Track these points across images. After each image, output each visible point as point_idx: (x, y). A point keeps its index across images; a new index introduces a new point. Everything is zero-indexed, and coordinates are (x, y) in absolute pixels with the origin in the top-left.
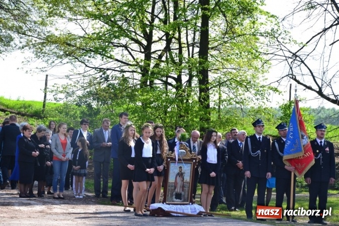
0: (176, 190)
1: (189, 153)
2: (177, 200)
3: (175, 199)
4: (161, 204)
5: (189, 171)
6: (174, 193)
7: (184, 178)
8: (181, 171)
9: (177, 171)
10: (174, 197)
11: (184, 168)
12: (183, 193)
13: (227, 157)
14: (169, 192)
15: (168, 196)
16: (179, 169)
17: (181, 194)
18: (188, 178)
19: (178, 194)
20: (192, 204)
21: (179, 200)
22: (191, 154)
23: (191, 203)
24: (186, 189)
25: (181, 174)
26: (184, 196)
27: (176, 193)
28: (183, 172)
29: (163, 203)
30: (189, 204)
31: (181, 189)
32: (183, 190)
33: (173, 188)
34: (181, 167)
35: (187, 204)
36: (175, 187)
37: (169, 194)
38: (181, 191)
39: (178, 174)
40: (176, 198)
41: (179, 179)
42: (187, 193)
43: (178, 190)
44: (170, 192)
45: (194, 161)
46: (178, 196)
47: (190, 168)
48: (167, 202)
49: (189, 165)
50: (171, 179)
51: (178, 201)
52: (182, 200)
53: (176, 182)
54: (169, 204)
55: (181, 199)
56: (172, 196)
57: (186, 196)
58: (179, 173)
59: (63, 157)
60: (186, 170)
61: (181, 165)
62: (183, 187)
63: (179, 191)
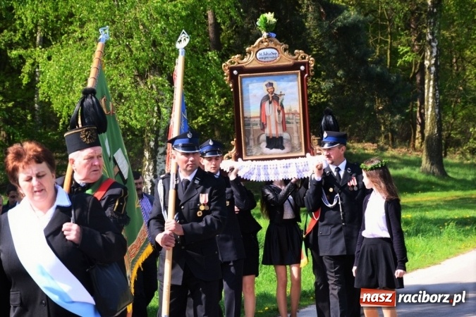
0: (267, 131)
1: (287, 53)
2: (274, 150)
6: (263, 137)
7: (284, 104)
8: (272, 93)
9: (262, 92)
10: (264, 144)
11: (278, 84)
12: (286, 136)
14: (247, 137)
15: (247, 143)
18: (293, 103)
19: (274, 138)
20: (312, 155)
22: (293, 55)
23: (308, 155)
24: (294, 126)
25: (273, 98)
26: (290, 140)
27: (268, 137)
28: (277, 92)
29: (236, 160)
30: (303, 157)
31: (280, 128)
33: (258, 127)
35: (297, 157)
36: (264, 125)
37: (248, 140)
38: (280, 132)
39: (267, 98)
41: (270, 109)
42: (295, 134)
43: (273, 130)
44: (251, 137)
45: (303, 67)
46: (275, 142)
48: (247, 157)
51: (275, 152)
52: (287, 149)
53: (263, 116)
55: (283, 148)
57: (296, 141)
58: (267, 96)
60: (285, 89)
62: (284, 123)
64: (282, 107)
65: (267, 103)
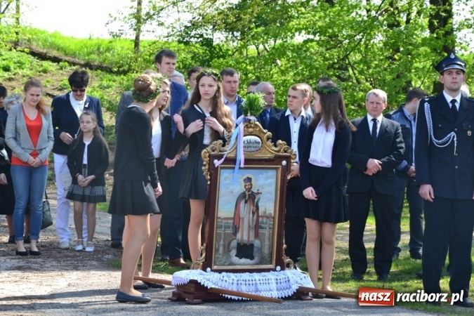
0: (239, 236)
1: (269, 143)
2: (243, 260)
3: (236, 259)
4: (199, 271)
5: (273, 189)
6: (234, 244)
7: (260, 204)
8: (249, 190)
9: (239, 188)
10: (234, 252)
11: (257, 180)
12: (257, 243)
13: (403, 145)
14: (218, 241)
15: (217, 250)
16: (243, 184)
17: (252, 246)
18: (268, 204)
19: (245, 245)
20: (283, 269)
21: (248, 261)
22: (276, 146)
23: (278, 268)
24: (266, 232)
25: (250, 197)
26: (261, 249)
27: (239, 244)
28: (254, 190)
29: (204, 269)
30: (274, 270)
31: (252, 234)
32: (257, 236)
33: (230, 231)
34: (249, 180)
35: (268, 270)
36: (236, 229)
37: (219, 245)
38: (252, 238)
39: (243, 196)
40: (239, 255)
41: (245, 210)
42: (267, 242)
43: (245, 235)
44: (222, 242)
45: (284, 163)
46: (245, 250)
47: (274, 180)
48: (215, 267)
49: (272, 173)
50: (225, 209)
51: (245, 262)
52: (256, 259)
53: (237, 217)
54: (220, 271)
55: (252, 258)
57: (266, 251)
58: (244, 193)
59: (32, 158)
60: (262, 187)
61: (249, 174)
62: (257, 227)
63: (245, 238)
64: (258, 208)
65: (242, 203)
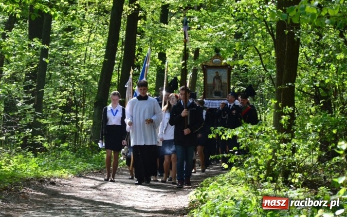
0: (215, 89)
3: (214, 96)
6: (213, 92)
8: (218, 75)
9: (214, 75)
10: (214, 94)
12: (222, 91)
16: (215, 73)
17: (220, 92)
18: (225, 80)
19: (217, 92)
25: (218, 77)
26: (223, 93)
27: (215, 92)
28: (220, 75)
31: (220, 89)
32: (221, 89)
34: (217, 72)
36: (214, 88)
38: (220, 90)
39: (215, 77)
40: (216, 95)
41: (217, 81)
42: (225, 91)
43: (217, 89)
45: (229, 67)
46: (218, 94)
47: (226, 72)
49: (225, 70)
50: (209, 81)
51: (217, 97)
52: (222, 96)
53: (214, 84)
54: (208, 100)
55: (220, 96)
56: (211, 93)
62: (221, 87)
64: (221, 81)
65: (215, 80)
